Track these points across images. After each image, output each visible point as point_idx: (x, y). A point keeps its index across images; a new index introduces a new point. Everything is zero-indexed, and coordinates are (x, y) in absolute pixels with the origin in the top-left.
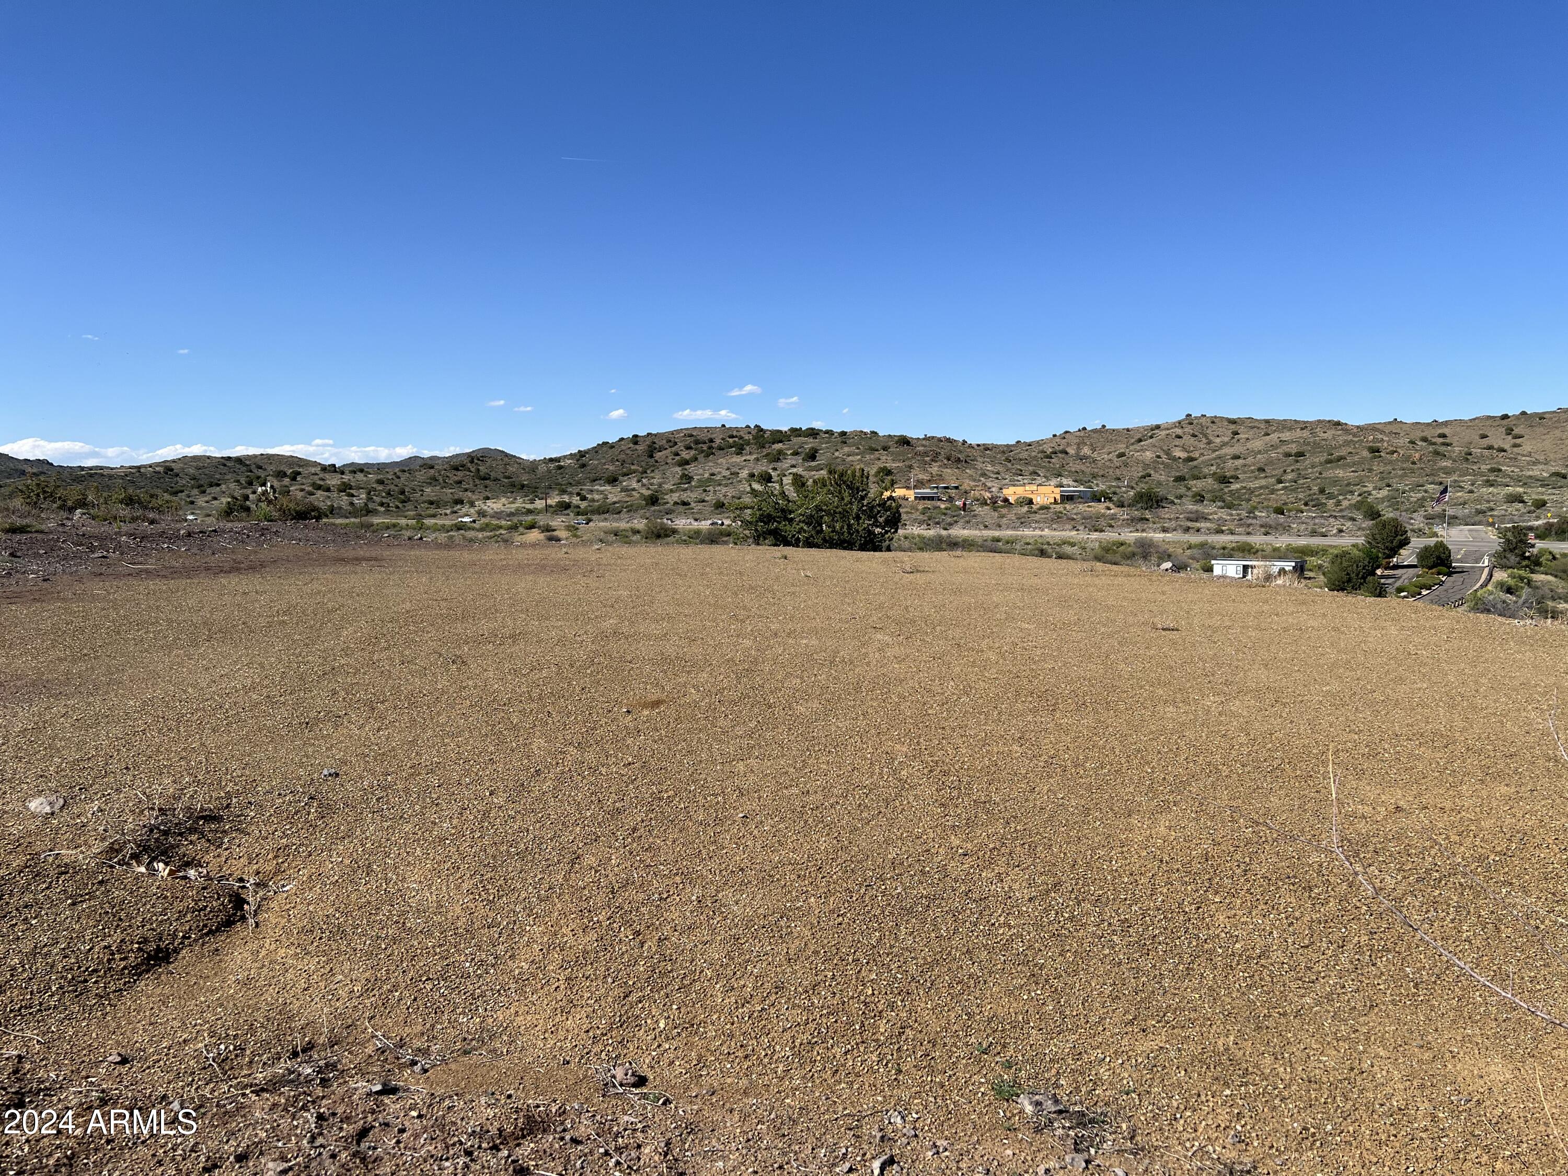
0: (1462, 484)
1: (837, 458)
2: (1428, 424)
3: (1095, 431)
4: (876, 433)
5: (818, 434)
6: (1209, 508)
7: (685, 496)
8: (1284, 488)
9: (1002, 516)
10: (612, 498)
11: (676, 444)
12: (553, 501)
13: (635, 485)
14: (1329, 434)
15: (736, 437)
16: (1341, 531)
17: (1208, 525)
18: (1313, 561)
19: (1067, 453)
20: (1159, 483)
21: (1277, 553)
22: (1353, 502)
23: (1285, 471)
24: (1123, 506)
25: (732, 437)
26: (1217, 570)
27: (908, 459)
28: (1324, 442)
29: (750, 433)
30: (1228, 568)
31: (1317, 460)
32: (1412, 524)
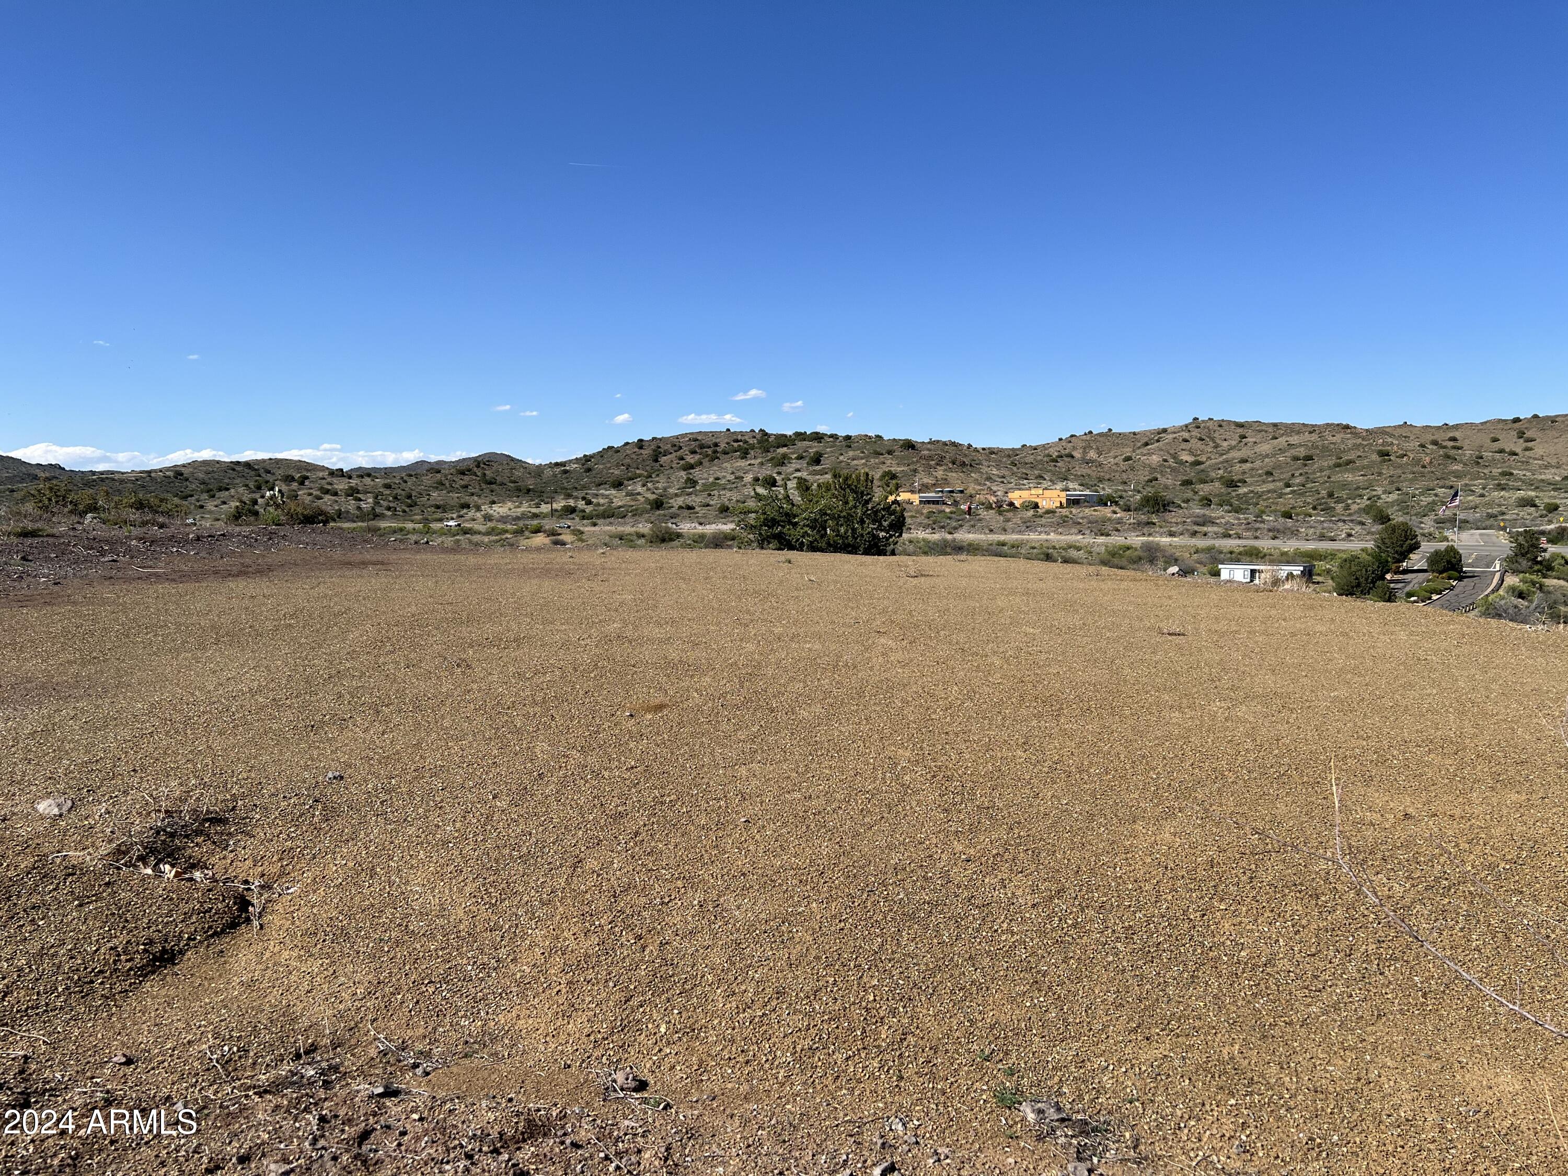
0: (1473, 488)
1: (842, 462)
2: (1439, 428)
3: (1100, 435)
4: (880, 437)
5: (822, 438)
6: (1216, 512)
7: (690, 501)
8: (1293, 492)
9: (1008, 520)
10: (617, 502)
11: (680, 448)
12: (558, 505)
13: (639, 489)
14: (1338, 438)
15: (741, 441)
16: (1349, 535)
17: (1215, 529)
18: (1321, 565)
19: (1073, 457)
20: (1166, 488)
21: (1284, 558)
22: (1362, 506)
23: (1293, 475)
24: (1129, 510)
25: (736, 441)
26: (1225, 575)
27: (913, 463)
28: (1332, 446)
29: (754, 437)
30: (1235, 573)
31: (1326, 464)
32: (1422, 528)
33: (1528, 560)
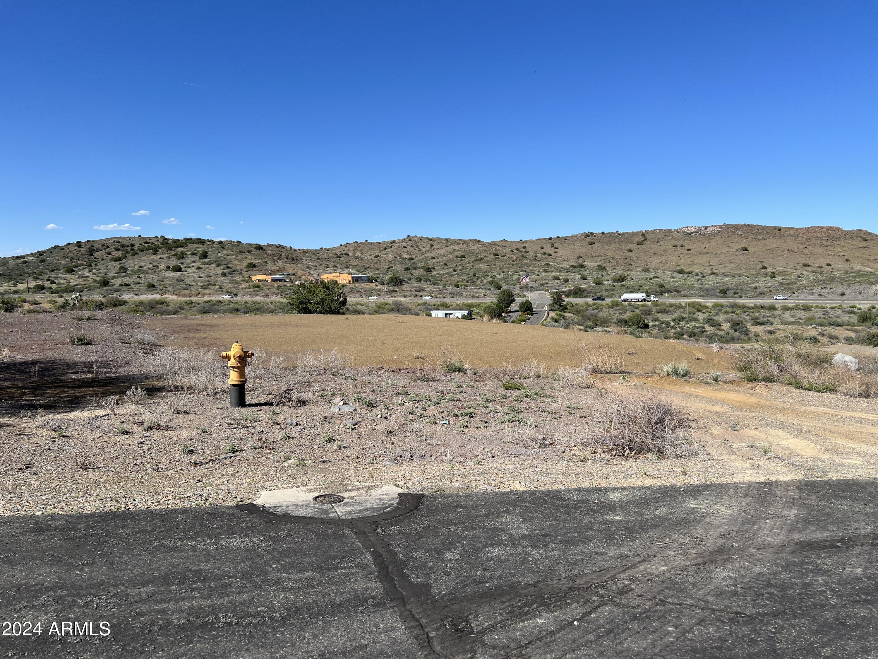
0: (534, 271)
1: (221, 257)
2: (518, 242)
3: (362, 243)
4: (240, 242)
5: (204, 242)
6: (425, 285)
7: (126, 280)
8: (457, 274)
10: (73, 282)
11: (108, 247)
12: (32, 284)
13: (87, 273)
14: (476, 247)
15: (149, 243)
16: (485, 295)
17: (425, 293)
18: (475, 310)
19: (348, 255)
20: (397, 272)
21: (458, 307)
22: (489, 281)
23: (457, 265)
24: (384, 284)
25: (146, 243)
26: (433, 315)
27: (264, 258)
28: (473, 251)
29: (158, 241)
30: (439, 314)
31: (471, 260)
32: (515, 291)
33: (558, 305)
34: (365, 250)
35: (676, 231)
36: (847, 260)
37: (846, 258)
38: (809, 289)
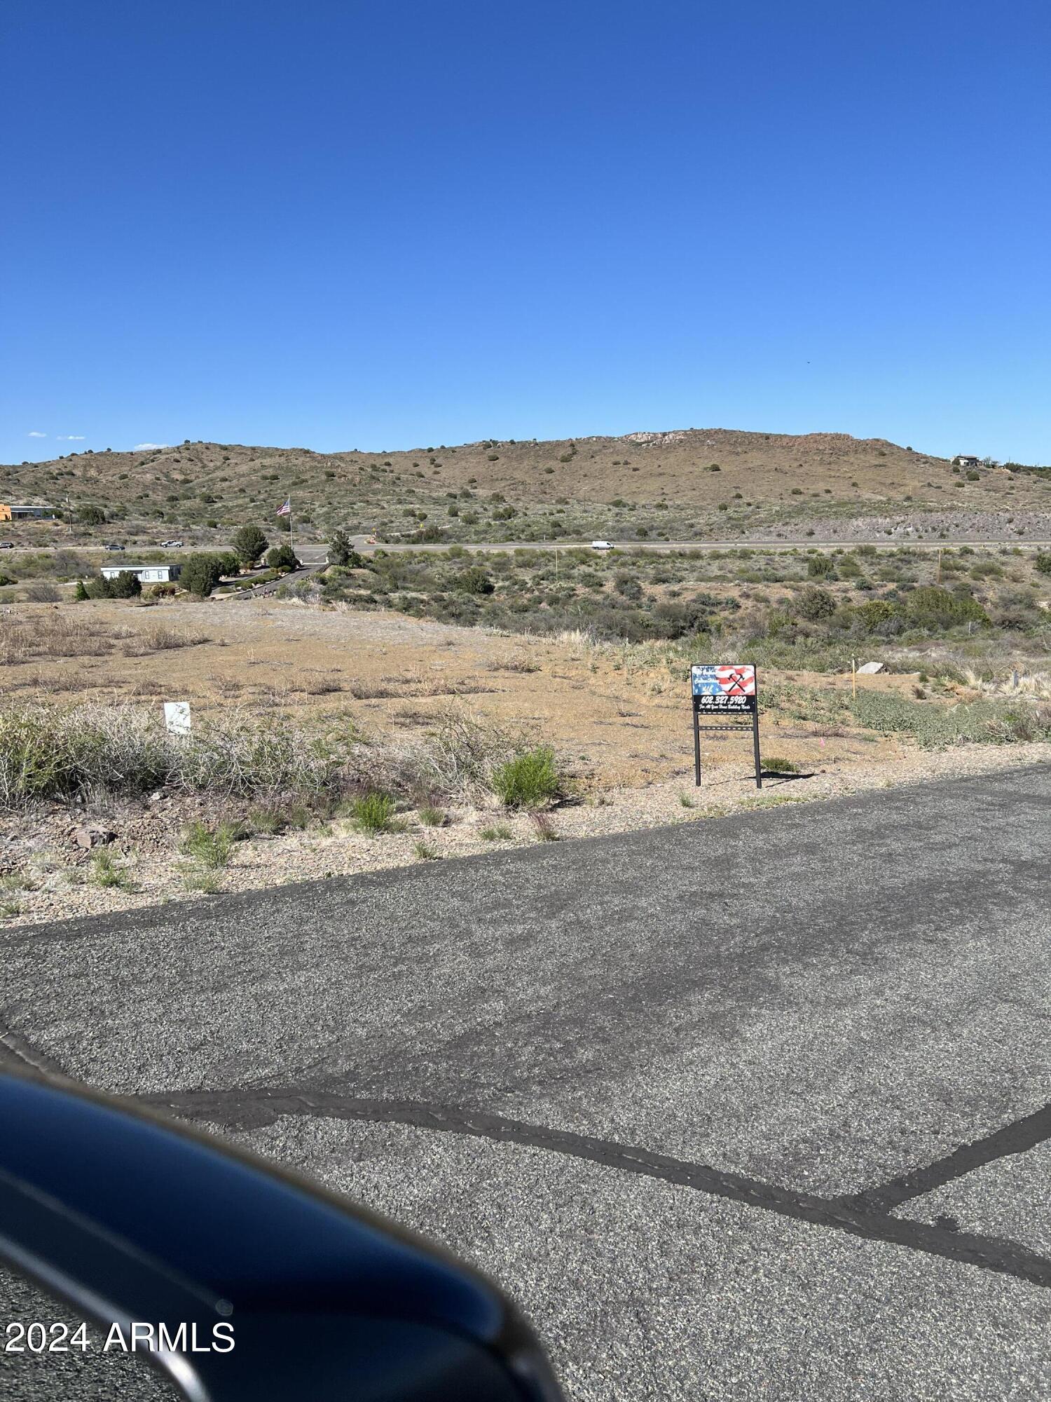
2: (379, 454)
14: (300, 461)
19: (73, 475)
23: (259, 492)
24: (70, 522)
31: (286, 483)
33: (342, 555)
34: (104, 467)
35: (621, 439)
36: (854, 485)
37: (853, 480)
38: (766, 525)
